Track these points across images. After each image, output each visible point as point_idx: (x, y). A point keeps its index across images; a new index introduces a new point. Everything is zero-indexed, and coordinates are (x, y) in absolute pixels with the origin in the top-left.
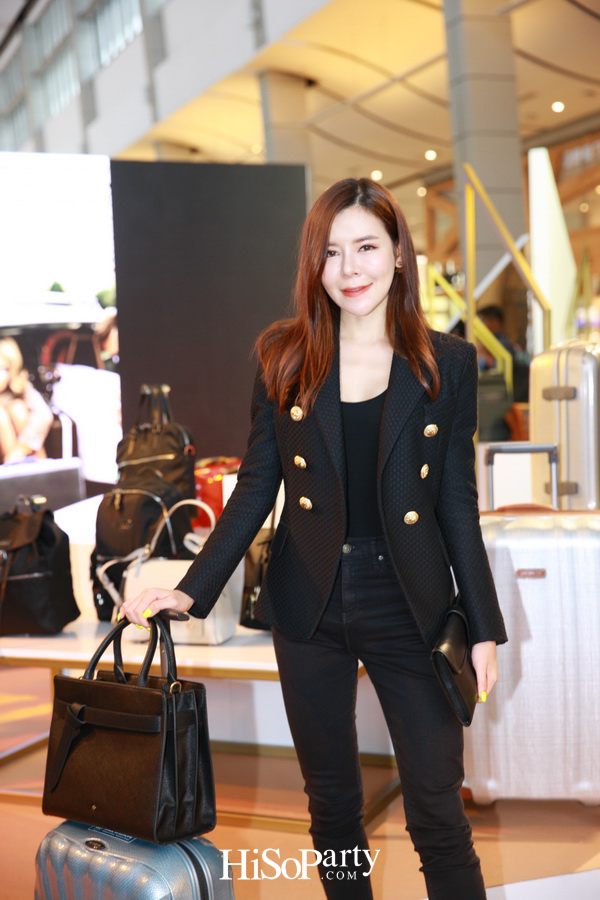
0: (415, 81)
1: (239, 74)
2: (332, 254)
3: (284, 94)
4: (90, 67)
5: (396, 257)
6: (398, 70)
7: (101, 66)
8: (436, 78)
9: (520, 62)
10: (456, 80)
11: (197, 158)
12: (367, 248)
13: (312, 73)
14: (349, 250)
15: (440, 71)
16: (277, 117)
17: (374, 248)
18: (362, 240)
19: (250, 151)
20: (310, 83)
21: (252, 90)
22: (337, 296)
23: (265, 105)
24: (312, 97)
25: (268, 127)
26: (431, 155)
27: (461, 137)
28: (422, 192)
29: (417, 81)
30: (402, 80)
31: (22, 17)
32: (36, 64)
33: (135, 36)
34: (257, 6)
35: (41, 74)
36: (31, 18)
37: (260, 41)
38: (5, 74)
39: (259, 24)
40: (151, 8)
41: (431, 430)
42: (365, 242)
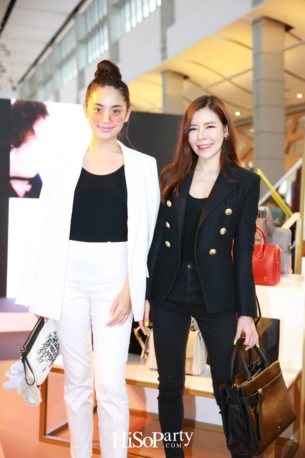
0: (235, 80)
1: (153, 71)
2: (194, 129)
3: (173, 82)
4: (83, 64)
5: (224, 132)
6: (227, 75)
7: (88, 64)
8: (247, 79)
9: (287, 75)
10: (256, 81)
12: (210, 127)
13: (187, 73)
14: (202, 128)
15: (249, 76)
16: (169, 92)
17: (214, 127)
18: (208, 124)
19: (155, 107)
20: (186, 77)
21: (159, 79)
23: (164, 86)
24: (186, 84)
25: (165, 96)
26: (238, 114)
27: (257, 107)
29: (236, 80)
30: (229, 79)
31: (53, 40)
32: (58, 61)
33: (105, 52)
34: (164, 41)
35: (60, 66)
36: (58, 40)
37: (164, 57)
38: (43, 64)
39: (164, 50)
40: (114, 40)
41: (229, 211)
42: (210, 125)
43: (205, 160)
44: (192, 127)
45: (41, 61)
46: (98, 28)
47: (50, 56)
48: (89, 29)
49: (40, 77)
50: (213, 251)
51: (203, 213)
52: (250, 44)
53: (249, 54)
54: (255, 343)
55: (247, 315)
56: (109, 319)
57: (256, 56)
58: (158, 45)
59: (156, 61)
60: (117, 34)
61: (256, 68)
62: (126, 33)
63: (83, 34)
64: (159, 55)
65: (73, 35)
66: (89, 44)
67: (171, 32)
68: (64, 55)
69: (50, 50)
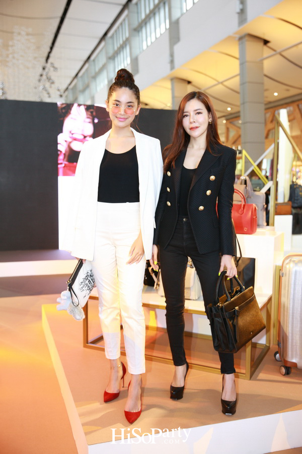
0: (226, 83)
1: (164, 79)
2: (187, 116)
3: (180, 86)
5: (209, 118)
6: (221, 80)
8: (235, 83)
9: (265, 78)
10: (242, 84)
11: (147, 107)
12: (199, 113)
13: (190, 79)
14: (192, 114)
15: (237, 79)
16: (177, 94)
17: (201, 113)
18: (197, 110)
19: (166, 105)
20: (189, 82)
21: (168, 84)
22: (188, 131)
23: (173, 90)
24: (189, 87)
25: (173, 98)
26: (229, 109)
27: (243, 103)
28: (225, 122)
30: (222, 83)
31: (89, 58)
32: (93, 74)
33: (128, 65)
34: (172, 55)
35: (94, 77)
36: (92, 58)
37: (172, 68)
38: (82, 77)
39: (172, 62)
40: (134, 56)
41: (212, 178)
42: (198, 111)
43: (195, 138)
44: (185, 114)
45: (80, 75)
46: (122, 47)
47: (87, 70)
48: (116, 48)
49: (80, 86)
50: (201, 208)
51: (193, 180)
52: (237, 55)
53: (237, 63)
54: (234, 274)
55: (228, 254)
56: (129, 258)
57: (242, 64)
58: (167, 58)
59: (166, 70)
60: (136, 52)
61: (242, 74)
62: (143, 50)
63: (111, 52)
64: (168, 66)
65: (104, 52)
66: (116, 59)
67: (177, 48)
68: (97, 70)
69: (87, 66)
